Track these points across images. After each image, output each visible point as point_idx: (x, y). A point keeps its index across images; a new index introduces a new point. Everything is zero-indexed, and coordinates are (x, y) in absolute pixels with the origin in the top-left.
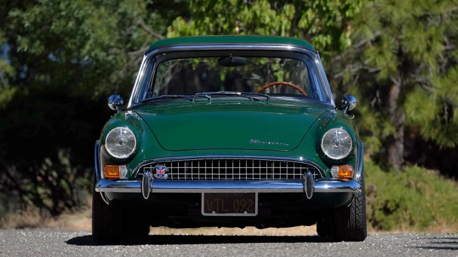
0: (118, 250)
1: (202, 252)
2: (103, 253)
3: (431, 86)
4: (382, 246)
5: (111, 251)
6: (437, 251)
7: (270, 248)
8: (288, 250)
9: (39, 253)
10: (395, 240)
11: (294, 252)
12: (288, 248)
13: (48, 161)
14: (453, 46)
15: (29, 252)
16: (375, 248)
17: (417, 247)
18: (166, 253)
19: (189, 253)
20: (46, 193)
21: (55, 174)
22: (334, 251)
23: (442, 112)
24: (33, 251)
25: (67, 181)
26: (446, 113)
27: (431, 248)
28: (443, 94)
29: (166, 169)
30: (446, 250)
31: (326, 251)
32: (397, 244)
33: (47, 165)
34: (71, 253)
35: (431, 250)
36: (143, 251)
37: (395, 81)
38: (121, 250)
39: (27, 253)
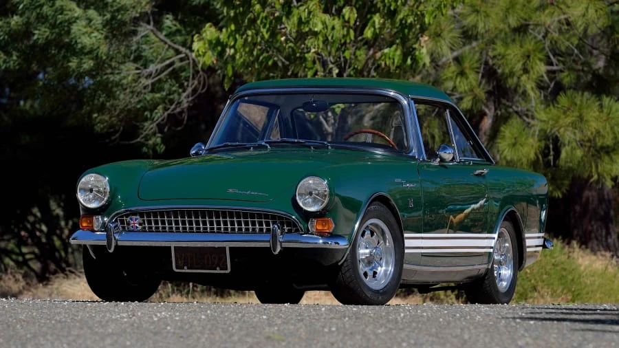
0: (126, 318)
1: (235, 321)
2: (107, 322)
3: (533, 118)
4: (468, 317)
5: (116, 319)
6: (540, 323)
7: (325, 319)
8: (347, 321)
9: (24, 321)
10: (486, 311)
11: (355, 322)
12: (347, 319)
13: (36, 210)
14: (561, 66)
15: (10, 320)
16: (459, 320)
17: (514, 318)
18: (189, 323)
19: (218, 323)
20: (33, 253)
21: (44, 228)
22: (406, 322)
23: (547, 151)
24: (15, 319)
25: (60, 237)
26: (552, 153)
27: (531, 319)
28: (548, 128)
29: (139, 220)
30: (551, 322)
31: (397, 322)
32: (488, 315)
33: (35, 216)
34: (65, 322)
35: (532, 322)
36: (158, 320)
37: (487, 111)
38: (130, 318)
39: (9, 321)
